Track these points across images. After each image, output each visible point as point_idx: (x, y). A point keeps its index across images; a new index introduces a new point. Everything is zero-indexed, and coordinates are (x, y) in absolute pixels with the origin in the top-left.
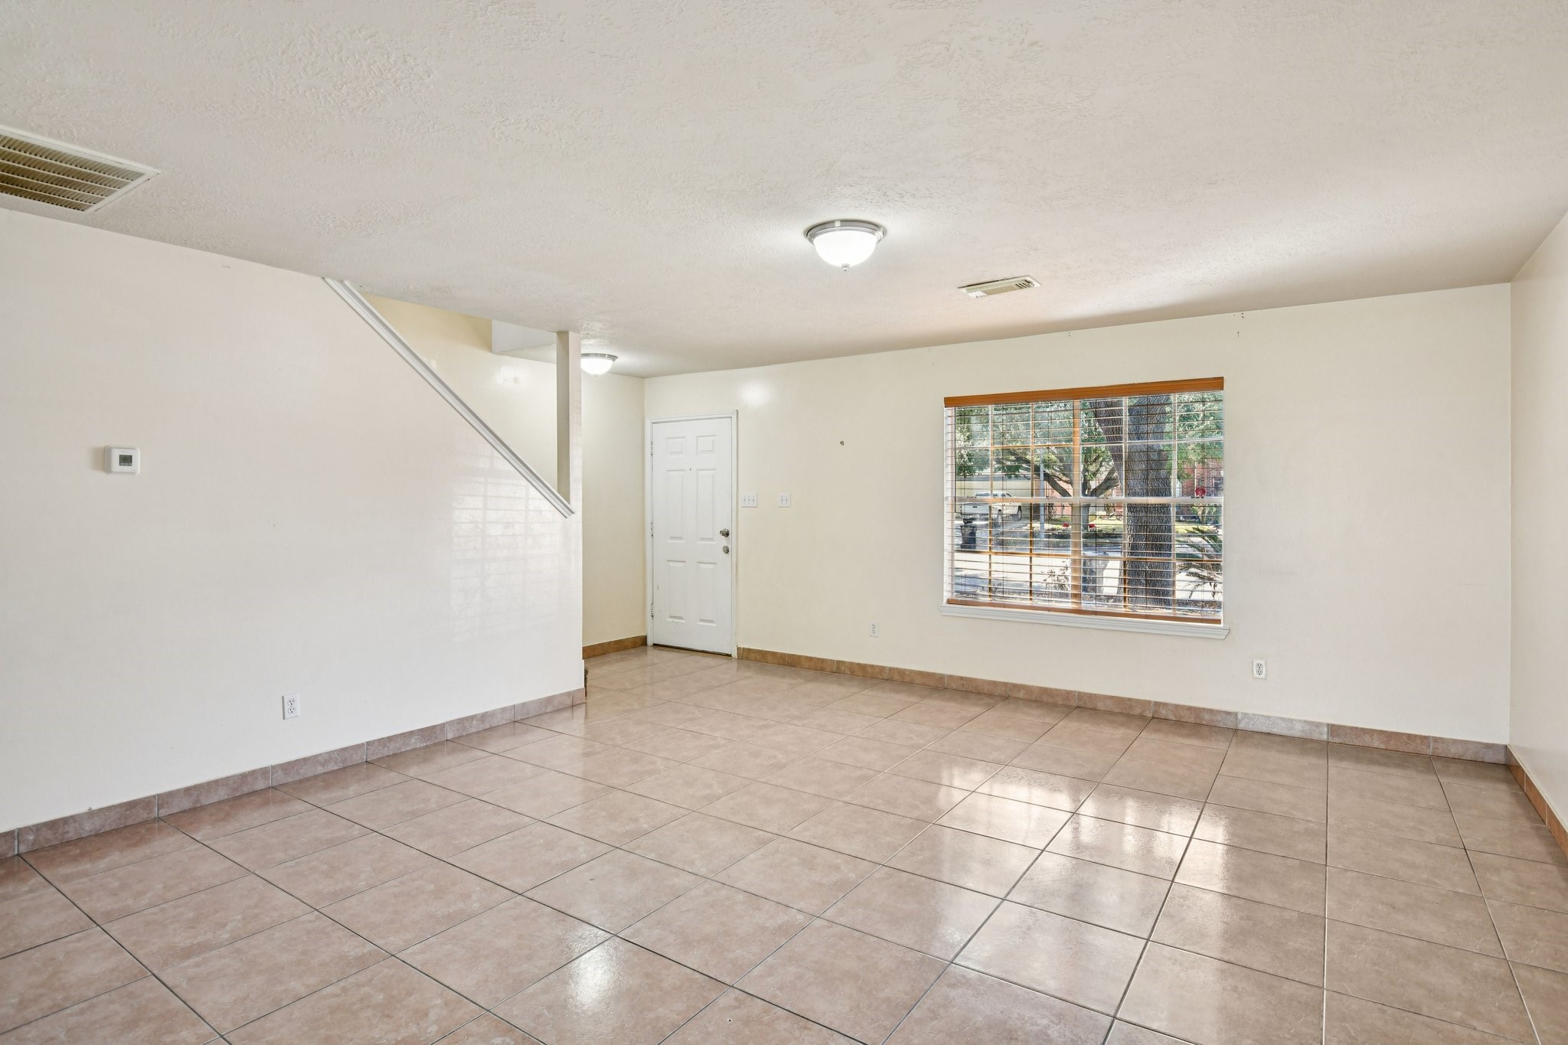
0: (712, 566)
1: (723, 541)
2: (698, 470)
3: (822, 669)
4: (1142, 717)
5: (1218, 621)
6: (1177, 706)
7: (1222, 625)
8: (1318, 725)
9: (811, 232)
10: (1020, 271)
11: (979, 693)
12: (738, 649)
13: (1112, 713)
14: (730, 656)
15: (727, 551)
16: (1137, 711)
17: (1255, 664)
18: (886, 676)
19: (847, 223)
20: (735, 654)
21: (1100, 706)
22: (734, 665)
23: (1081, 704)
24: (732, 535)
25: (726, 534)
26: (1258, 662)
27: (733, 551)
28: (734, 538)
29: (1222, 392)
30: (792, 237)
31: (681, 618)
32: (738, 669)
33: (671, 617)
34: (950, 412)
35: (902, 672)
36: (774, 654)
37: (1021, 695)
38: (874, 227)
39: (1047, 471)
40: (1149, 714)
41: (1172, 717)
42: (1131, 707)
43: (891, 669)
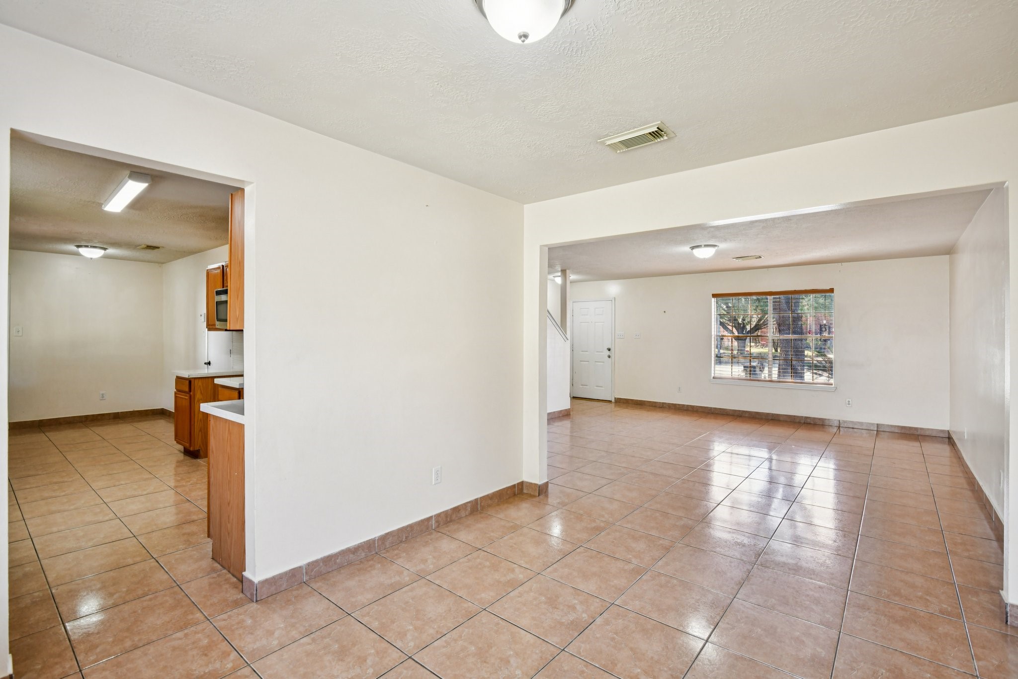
0: (602, 363)
1: (608, 353)
2: (595, 322)
3: (655, 407)
4: (799, 423)
5: (832, 384)
6: (814, 418)
7: (833, 386)
8: (873, 424)
9: (693, 248)
10: (758, 254)
11: (728, 415)
12: (615, 398)
13: (786, 421)
14: (611, 401)
15: (609, 357)
16: (798, 421)
17: (847, 401)
18: (685, 409)
19: (706, 246)
20: (613, 400)
21: (781, 419)
22: (613, 405)
23: (773, 418)
24: (612, 350)
25: (609, 350)
26: (849, 400)
27: (613, 356)
28: (613, 352)
29: (833, 294)
30: (686, 249)
31: (587, 385)
32: (615, 407)
33: (582, 385)
34: (713, 300)
35: (692, 407)
36: (632, 400)
37: (747, 415)
38: (714, 246)
39: (721, 321)
40: (802, 422)
41: (812, 423)
42: (795, 419)
43: (687, 405)
